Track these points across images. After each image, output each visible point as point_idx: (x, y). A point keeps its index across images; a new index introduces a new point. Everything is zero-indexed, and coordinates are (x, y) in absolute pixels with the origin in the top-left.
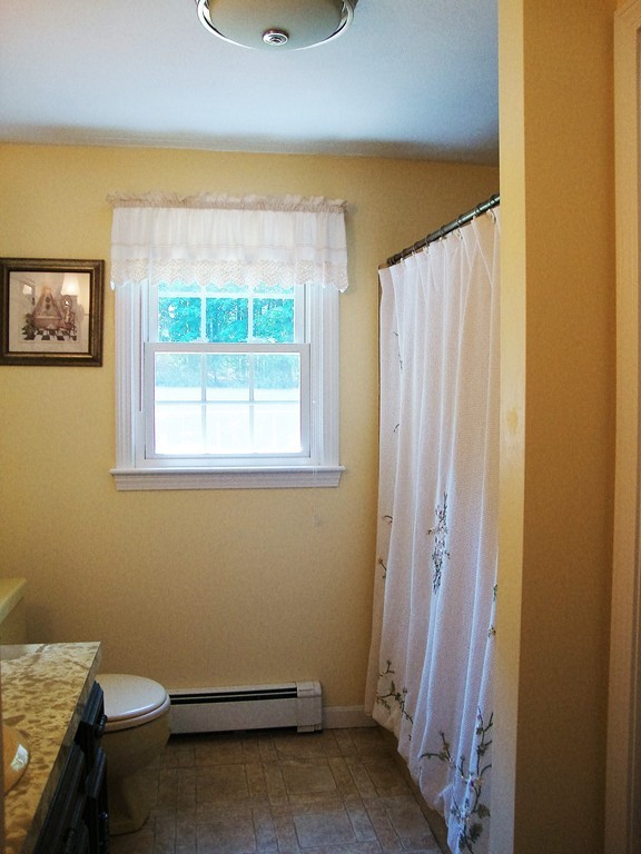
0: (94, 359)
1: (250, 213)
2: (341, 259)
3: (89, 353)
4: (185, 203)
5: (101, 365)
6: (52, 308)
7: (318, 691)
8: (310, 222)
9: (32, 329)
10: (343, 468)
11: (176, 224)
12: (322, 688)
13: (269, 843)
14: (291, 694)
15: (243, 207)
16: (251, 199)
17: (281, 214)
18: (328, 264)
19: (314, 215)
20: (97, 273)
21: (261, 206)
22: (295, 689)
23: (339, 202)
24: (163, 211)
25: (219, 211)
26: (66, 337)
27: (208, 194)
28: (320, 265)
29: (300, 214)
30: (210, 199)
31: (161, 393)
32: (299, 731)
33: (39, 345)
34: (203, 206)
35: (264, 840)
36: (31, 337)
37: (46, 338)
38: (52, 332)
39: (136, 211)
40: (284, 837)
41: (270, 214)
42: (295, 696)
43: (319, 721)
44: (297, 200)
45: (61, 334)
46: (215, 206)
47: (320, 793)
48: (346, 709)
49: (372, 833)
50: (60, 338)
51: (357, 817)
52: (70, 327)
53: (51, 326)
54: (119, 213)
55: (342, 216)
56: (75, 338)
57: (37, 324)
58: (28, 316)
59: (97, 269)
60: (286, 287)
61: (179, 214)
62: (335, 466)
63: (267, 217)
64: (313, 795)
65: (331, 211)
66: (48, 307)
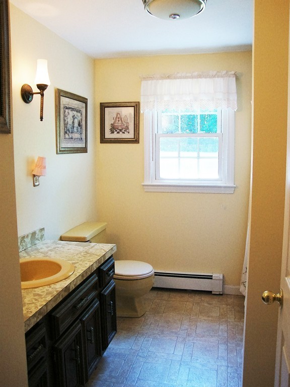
0: (136, 140)
1: (195, 80)
2: (234, 97)
3: (134, 138)
4: (169, 77)
5: (139, 143)
6: (120, 121)
7: (221, 277)
8: (220, 82)
9: (113, 129)
10: (235, 186)
11: (166, 86)
12: (223, 277)
13: (184, 330)
14: (210, 277)
15: (192, 77)
16: (196, 74)
17: (208, 79)
18: (228, 100)
19: (222, 79)
20: (136, 106)
21: (200, 76)
22: (212, 276)
23: (233, 72)
24: (160, 81)
25: (183, 80)
26: (126, 132)
27: (178, 73)
28: (225, 100)
29: (216, 79)
30: (179, 75)
31: (162, 154)
32: (213, 293)
33: (115, 135)
34: (175, 78)
35: (183, 328)
36: (113, 132)
37: (118, 133)
38: (121, 130)
39: (150, 82)
40: (191, 329)
41: (204, 80)
42: (212, 279)
43: (221, 290)
44: (215, 73)
45: (123, 131)
46: (180, 78)
47: (212, 317)
48: (234, 287)
49: (226, 333)
50: (123, 133)
51: (223, 327)
52: (127, 128)
53: (120, 128)
54: (144, 83)
55: (234, 79)
56: (129, 133)
57: (115, 127)
58: (112, 124)
59: (137, 105)
60: (210, 109)
61: (167, 82)
62: (232, 185)
63: (203, 81)
64: (209, 317)
65: (230, 77)
66: (119, 121)
